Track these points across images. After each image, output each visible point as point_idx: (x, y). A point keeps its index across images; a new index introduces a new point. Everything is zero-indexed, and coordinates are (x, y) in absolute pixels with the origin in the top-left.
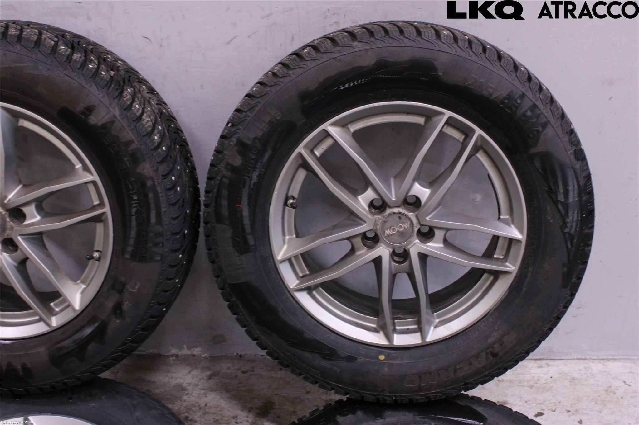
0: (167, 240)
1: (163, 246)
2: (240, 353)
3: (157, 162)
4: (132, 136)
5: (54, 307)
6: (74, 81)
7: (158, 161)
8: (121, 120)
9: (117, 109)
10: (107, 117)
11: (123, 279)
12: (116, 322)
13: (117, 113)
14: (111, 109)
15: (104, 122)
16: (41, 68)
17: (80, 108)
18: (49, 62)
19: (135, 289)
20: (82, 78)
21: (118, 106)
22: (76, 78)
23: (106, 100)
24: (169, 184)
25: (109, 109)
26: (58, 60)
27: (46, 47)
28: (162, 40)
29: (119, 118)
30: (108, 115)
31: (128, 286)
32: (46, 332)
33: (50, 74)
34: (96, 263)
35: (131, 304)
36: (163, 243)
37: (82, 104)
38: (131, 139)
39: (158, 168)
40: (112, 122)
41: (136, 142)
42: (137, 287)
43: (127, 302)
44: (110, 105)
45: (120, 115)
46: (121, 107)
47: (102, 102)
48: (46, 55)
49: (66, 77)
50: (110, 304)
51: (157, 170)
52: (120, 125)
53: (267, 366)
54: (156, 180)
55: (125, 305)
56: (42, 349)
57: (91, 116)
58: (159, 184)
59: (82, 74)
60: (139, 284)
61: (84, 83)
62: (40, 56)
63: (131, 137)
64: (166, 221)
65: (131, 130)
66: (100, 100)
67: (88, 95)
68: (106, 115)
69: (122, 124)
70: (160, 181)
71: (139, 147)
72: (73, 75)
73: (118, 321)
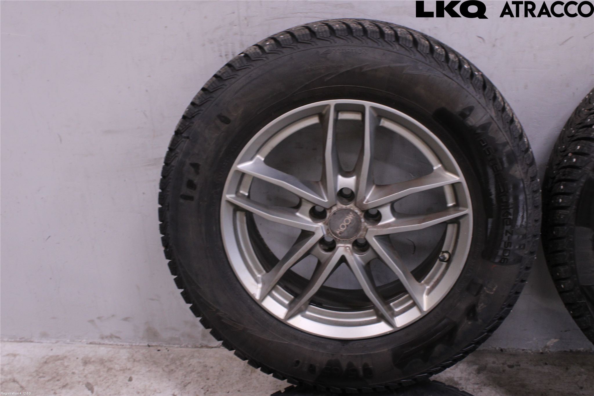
0: (528, 242)
1: (524, 247)
2: (502, 348)
3: (528, 165)
4: (507, 137)
5: (393, 307)
6: (453, 82)
7: (528, 163)
8: (497, 122)
9: (493, 110)
10: (485, 119)
11: (480, 281)
12: (467, 324)
13: (493, 115)
14: (489, 111)
15: (482, 123)
16: (420, 68)
17: (459, 108)
18: (428, 62)
19: (492, 291)
20: (460, 78)
21: (494, 108)
22: (455, 78)
23: (483, 101)
24: (536, 186)
25: (486, 110)
26: (437, 60)
27: (424, 46)
28: (496, 40)
29: (495, 119)
30: (485, 117)
31: (485, 288)
32: (388, 333)
33: (430, 74)
34: (443, 264)
35: (485, 306)
36: (524, 245)
37: (461, 106)
38: (506, 141)
39: (527, 170)
40: (490, 123)
41: (510, 143)
42: (494, 290)
43: (482, 304)
44: (487, 106)
45: (496, 117)
46: (497, 108)
47: (479, 103)
48: (424, 55)
49: (446, 78)
50: (463, 306)
51: (526, 173)
52: (496, 126)
53: (531, 360)
54: (525, 183)
55: (479, 307)
56: (385, 350)
57: (469, 117)
58: (527, 186)
59: (460, 74)
60: (497, 286)
61: (462, 84)
62: (418, 56)
63: (506, 139)
64: (530, 223)
65: (506, 132)
66: (478, 101)
67: (467, 96)
68: (483, 117)
69: (498, 126)
70: (529, 183)
71: (513, 149)
72: (451, 75)
73: (470, 323)
